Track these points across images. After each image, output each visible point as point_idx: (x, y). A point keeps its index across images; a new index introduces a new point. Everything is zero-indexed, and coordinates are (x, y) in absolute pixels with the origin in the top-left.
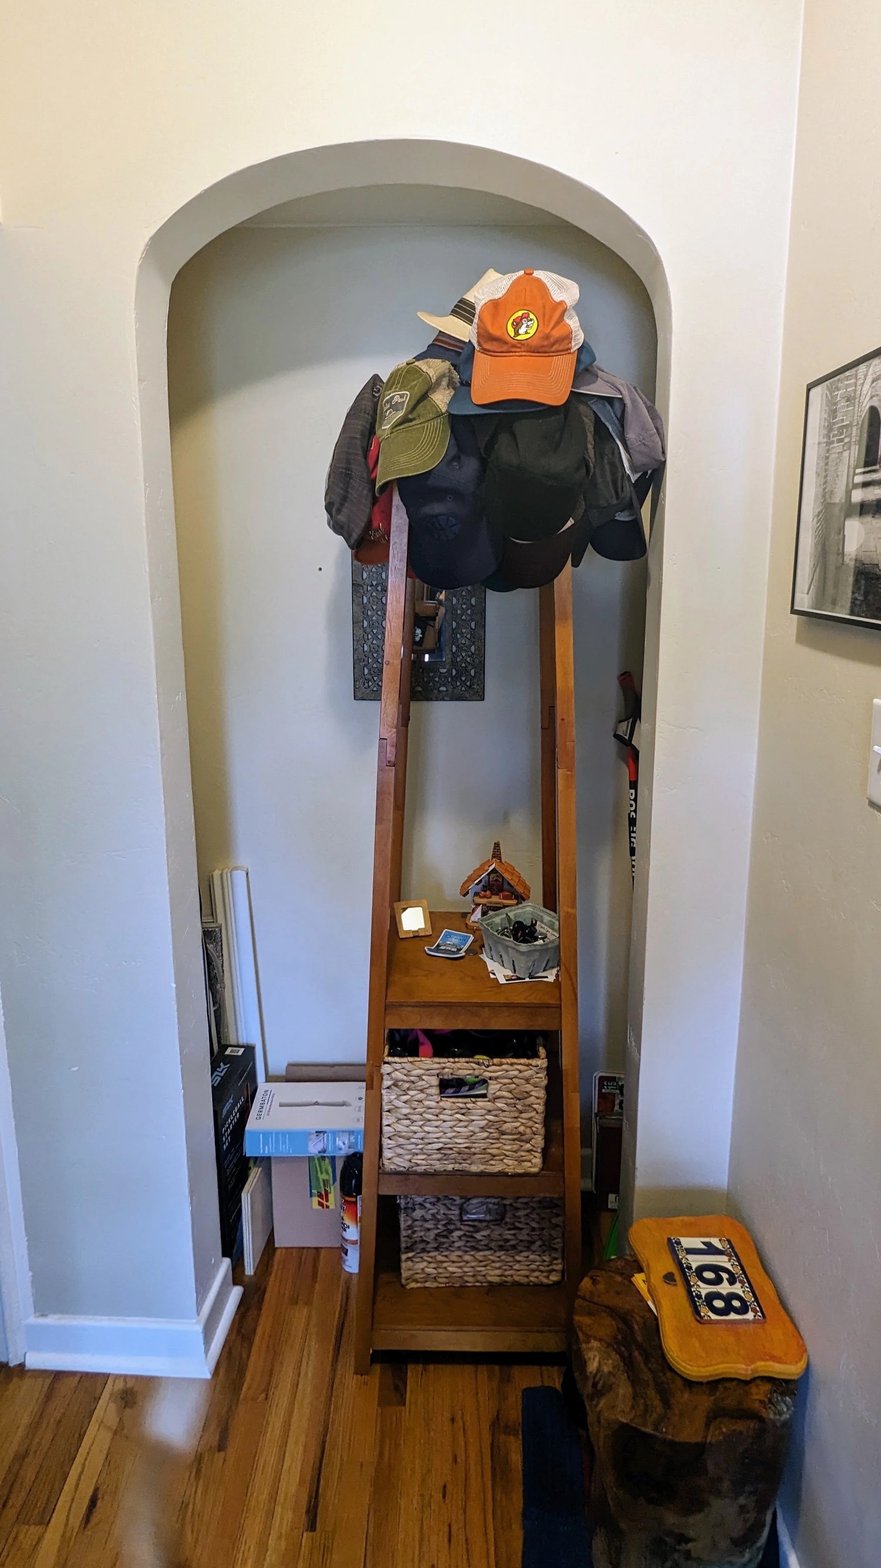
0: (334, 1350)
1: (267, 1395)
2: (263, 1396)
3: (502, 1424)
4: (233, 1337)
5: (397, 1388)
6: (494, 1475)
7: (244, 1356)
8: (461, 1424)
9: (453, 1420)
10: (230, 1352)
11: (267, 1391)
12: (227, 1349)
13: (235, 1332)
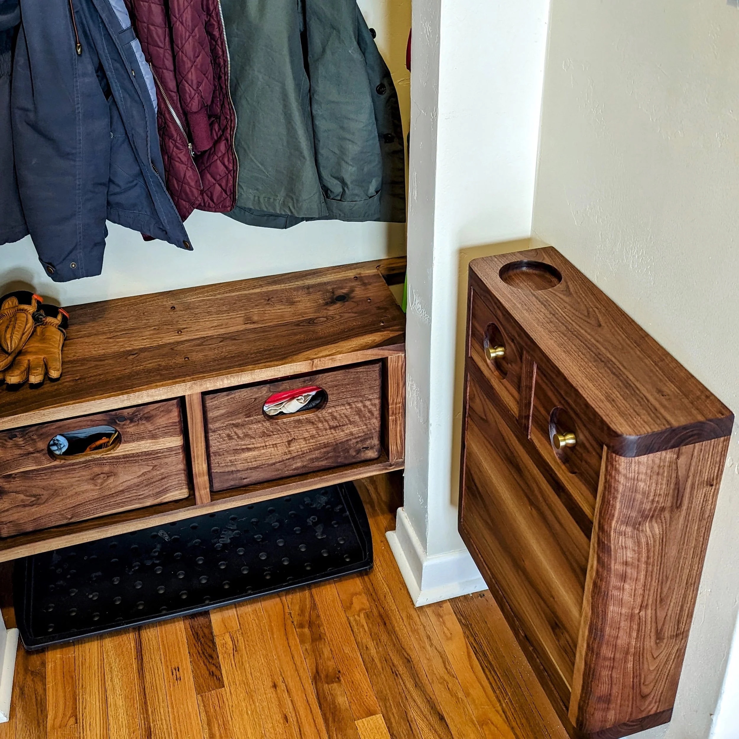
0: (137, 658)
1: (76, 720)
2: (73, 720)
3: (322, 676)
4: (21, 676)
5: (212, 674)
6: (326, 720)
7: (40, 691)
8: (283, 687)
9: (275, 686)
10: (22, 689)
11: (75, 715)
12: (17, 690)
13: (22, 672)
